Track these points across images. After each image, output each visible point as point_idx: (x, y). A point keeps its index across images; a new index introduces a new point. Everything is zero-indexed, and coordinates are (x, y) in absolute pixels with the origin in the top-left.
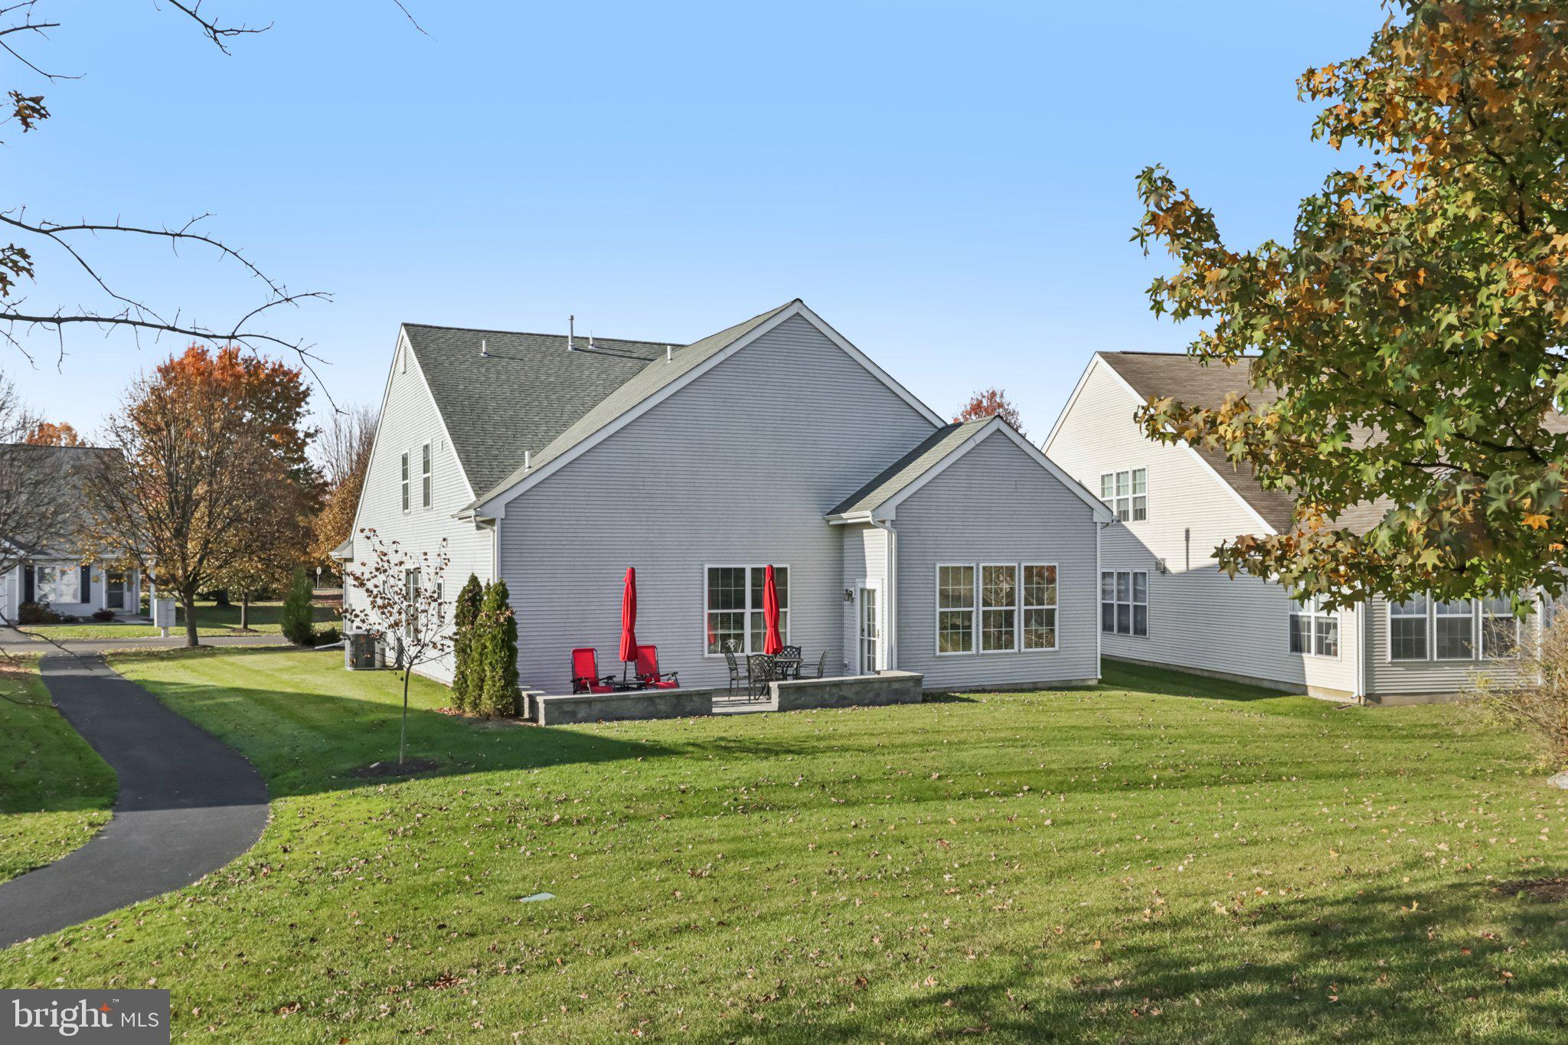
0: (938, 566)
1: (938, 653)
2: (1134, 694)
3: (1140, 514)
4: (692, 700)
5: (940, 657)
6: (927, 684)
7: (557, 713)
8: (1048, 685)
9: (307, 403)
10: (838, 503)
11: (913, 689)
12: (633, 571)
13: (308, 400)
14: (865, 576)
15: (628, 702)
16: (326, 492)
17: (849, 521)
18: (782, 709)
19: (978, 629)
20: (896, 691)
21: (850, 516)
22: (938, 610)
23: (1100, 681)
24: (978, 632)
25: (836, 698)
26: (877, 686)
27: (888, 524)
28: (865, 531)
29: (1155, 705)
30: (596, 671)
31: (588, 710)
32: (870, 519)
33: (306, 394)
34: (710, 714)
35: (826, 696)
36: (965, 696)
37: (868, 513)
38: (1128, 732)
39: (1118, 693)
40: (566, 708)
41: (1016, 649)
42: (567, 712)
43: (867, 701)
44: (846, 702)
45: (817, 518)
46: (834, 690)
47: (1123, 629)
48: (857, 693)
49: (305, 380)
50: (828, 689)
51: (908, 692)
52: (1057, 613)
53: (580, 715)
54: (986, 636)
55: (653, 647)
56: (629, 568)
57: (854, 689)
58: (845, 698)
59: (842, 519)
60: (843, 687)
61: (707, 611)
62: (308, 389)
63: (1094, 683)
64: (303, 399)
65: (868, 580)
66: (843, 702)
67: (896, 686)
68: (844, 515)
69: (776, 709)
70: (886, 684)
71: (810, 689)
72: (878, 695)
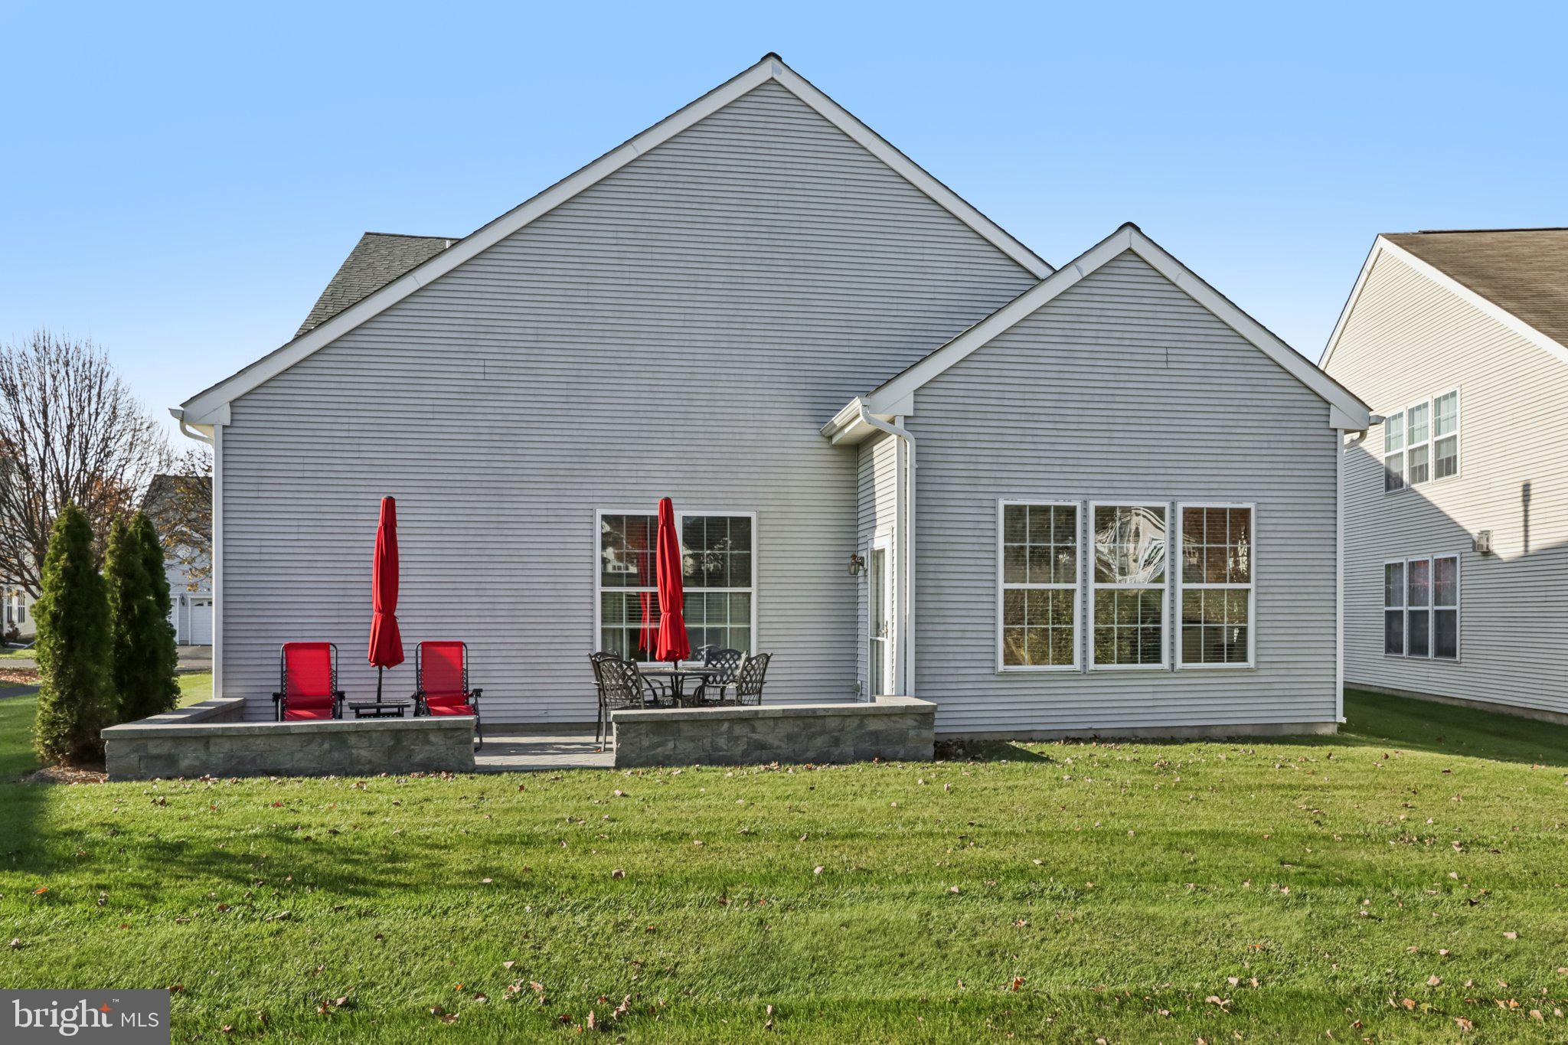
0: (1002, 504)
1: (1001, 667)
2: (1410, 754)
3: (1447, 467)
5: (1005, 674)
6: (944, 725)
7: (134, 758)
8: (1230, 732)
11: (912, 733)
12: (390, 505)
14: (873, 528)
15: (289, 740)
17: (846, 431)
18: (621, 763)
19: (1085, 623)
20: (876, 736)
22: (1002, 586)
23: (1342, 728)
24: (1085, 630)
25: (742, 746)
26: (833, 724)
27: (899, 423)
29: (1451, 782)
31: (202, 755)
32: (861, 415)
35: (722, 742)
37: (859, 402)
38: (1359, 856)
39: (1371, 752)
40: (153, 749)
41: (1165, 664)
42: (158, 757)
43: (811, 754)
44: (765, 754)
46: (738, 730)
47: (1418, 648)
48: (790, 738)
50: (726, 725)
51: (902, 738)
52: (1252, 598)
53: (185, 764)
54: (1103, 638)
55: (460, 645)
56: (383, 497)
57: (786, 728)
58: (763, 746)
59: (838, 428)
60: (758, 724)
61: (599, 589)
63: (1329, 730)
65: (876, 534)
66: (757, 754)
67: (874, 725)
68: (836, 421)
69: (613, 765)
70: (855, 722)
71: (685, 727)
72: (837, 742)
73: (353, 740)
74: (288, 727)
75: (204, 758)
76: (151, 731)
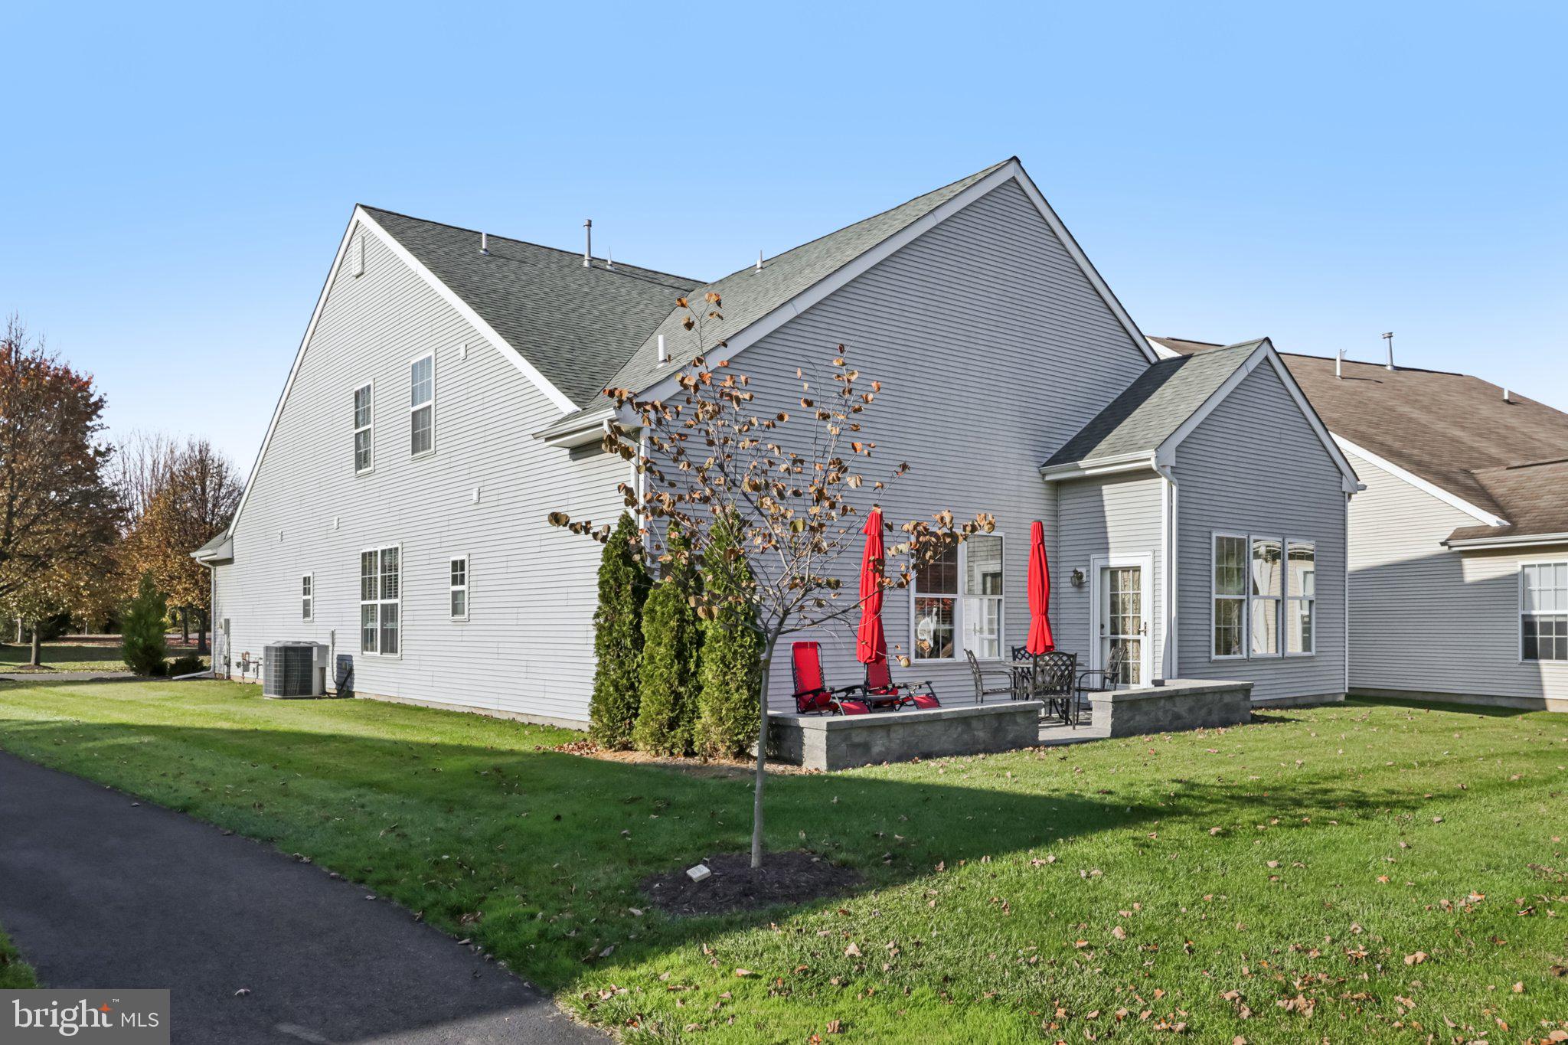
0: (1214, 535)
1: (1213, 656)
4: (1016, 723)
5: (1214, 662)
7: (844, 748)
8: (1305, 701)
9: (100, 417)
10: (1054, 452)
11: (1242, 703)
13: (100, 412)
14: (1107, 550)
16: (122, 519)
17: (1088, 472)
18: (1116, 734)
19: (1248, 624)
20: (1227, 707)
21: (1090, 464)
22: (1215, 596)
23: (1347, 696)
24: (1248, 629)
26: (1209, 697)
27: (1168, 470)
28: (1104, 487)
30: (822, 680)
31: (885, 741)
32: (1152, 463)
33: (99, 405)
34: (1037, 745)
35: (1160, 714)
36: (1272, 713)
37: (1150, 453)
40: (858, 738)
41: (1280, 653)
43: (1199, 722)
45: (1031, 471)
46: (1167, 706)
49: (96, 392)
51: (1237, 708)
53: (877, 749)
58: (1177, 717)
59: (1079, 469)
60: (1177, 701)
61: (914, 595)
62: (101, 400)
63: (1342, 698)
64: (94, 412)
65: (1112, 555)
67: (1227, 699)
68: (1082, 463)
69: (1108, 734)
70: (1217, 696)
71: (1144, 704)
72: (1210, 712)
73: (974, 723)
74: (940, 714)
75: (887, 744)
76: (862, 720)
